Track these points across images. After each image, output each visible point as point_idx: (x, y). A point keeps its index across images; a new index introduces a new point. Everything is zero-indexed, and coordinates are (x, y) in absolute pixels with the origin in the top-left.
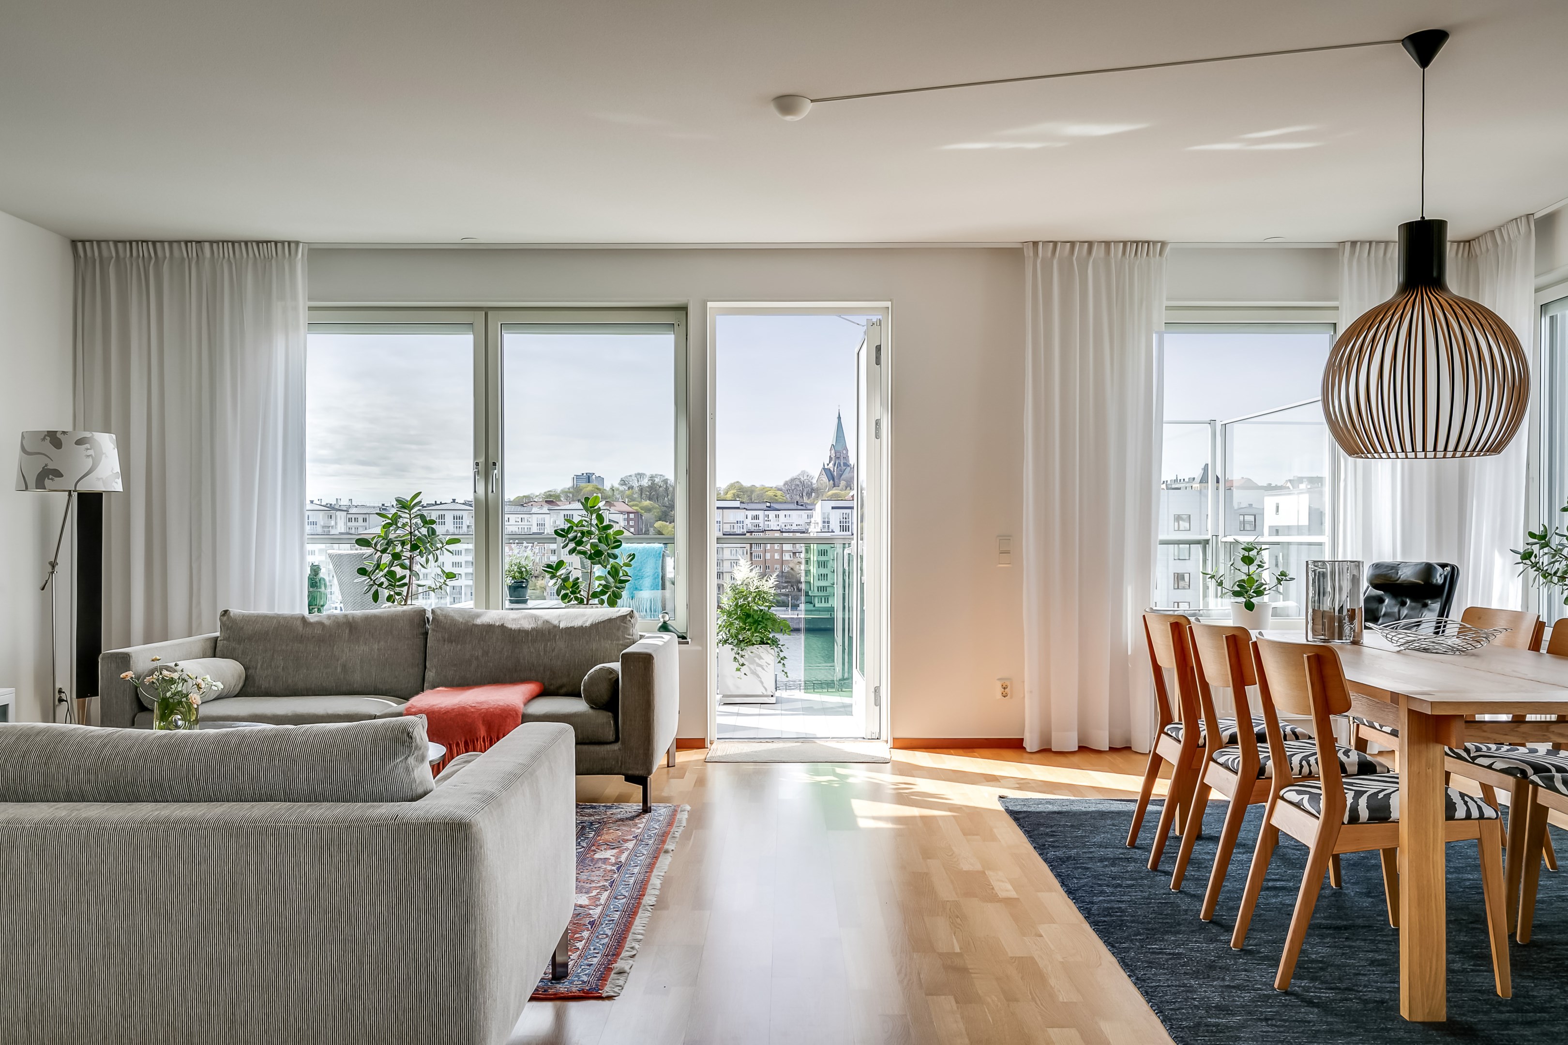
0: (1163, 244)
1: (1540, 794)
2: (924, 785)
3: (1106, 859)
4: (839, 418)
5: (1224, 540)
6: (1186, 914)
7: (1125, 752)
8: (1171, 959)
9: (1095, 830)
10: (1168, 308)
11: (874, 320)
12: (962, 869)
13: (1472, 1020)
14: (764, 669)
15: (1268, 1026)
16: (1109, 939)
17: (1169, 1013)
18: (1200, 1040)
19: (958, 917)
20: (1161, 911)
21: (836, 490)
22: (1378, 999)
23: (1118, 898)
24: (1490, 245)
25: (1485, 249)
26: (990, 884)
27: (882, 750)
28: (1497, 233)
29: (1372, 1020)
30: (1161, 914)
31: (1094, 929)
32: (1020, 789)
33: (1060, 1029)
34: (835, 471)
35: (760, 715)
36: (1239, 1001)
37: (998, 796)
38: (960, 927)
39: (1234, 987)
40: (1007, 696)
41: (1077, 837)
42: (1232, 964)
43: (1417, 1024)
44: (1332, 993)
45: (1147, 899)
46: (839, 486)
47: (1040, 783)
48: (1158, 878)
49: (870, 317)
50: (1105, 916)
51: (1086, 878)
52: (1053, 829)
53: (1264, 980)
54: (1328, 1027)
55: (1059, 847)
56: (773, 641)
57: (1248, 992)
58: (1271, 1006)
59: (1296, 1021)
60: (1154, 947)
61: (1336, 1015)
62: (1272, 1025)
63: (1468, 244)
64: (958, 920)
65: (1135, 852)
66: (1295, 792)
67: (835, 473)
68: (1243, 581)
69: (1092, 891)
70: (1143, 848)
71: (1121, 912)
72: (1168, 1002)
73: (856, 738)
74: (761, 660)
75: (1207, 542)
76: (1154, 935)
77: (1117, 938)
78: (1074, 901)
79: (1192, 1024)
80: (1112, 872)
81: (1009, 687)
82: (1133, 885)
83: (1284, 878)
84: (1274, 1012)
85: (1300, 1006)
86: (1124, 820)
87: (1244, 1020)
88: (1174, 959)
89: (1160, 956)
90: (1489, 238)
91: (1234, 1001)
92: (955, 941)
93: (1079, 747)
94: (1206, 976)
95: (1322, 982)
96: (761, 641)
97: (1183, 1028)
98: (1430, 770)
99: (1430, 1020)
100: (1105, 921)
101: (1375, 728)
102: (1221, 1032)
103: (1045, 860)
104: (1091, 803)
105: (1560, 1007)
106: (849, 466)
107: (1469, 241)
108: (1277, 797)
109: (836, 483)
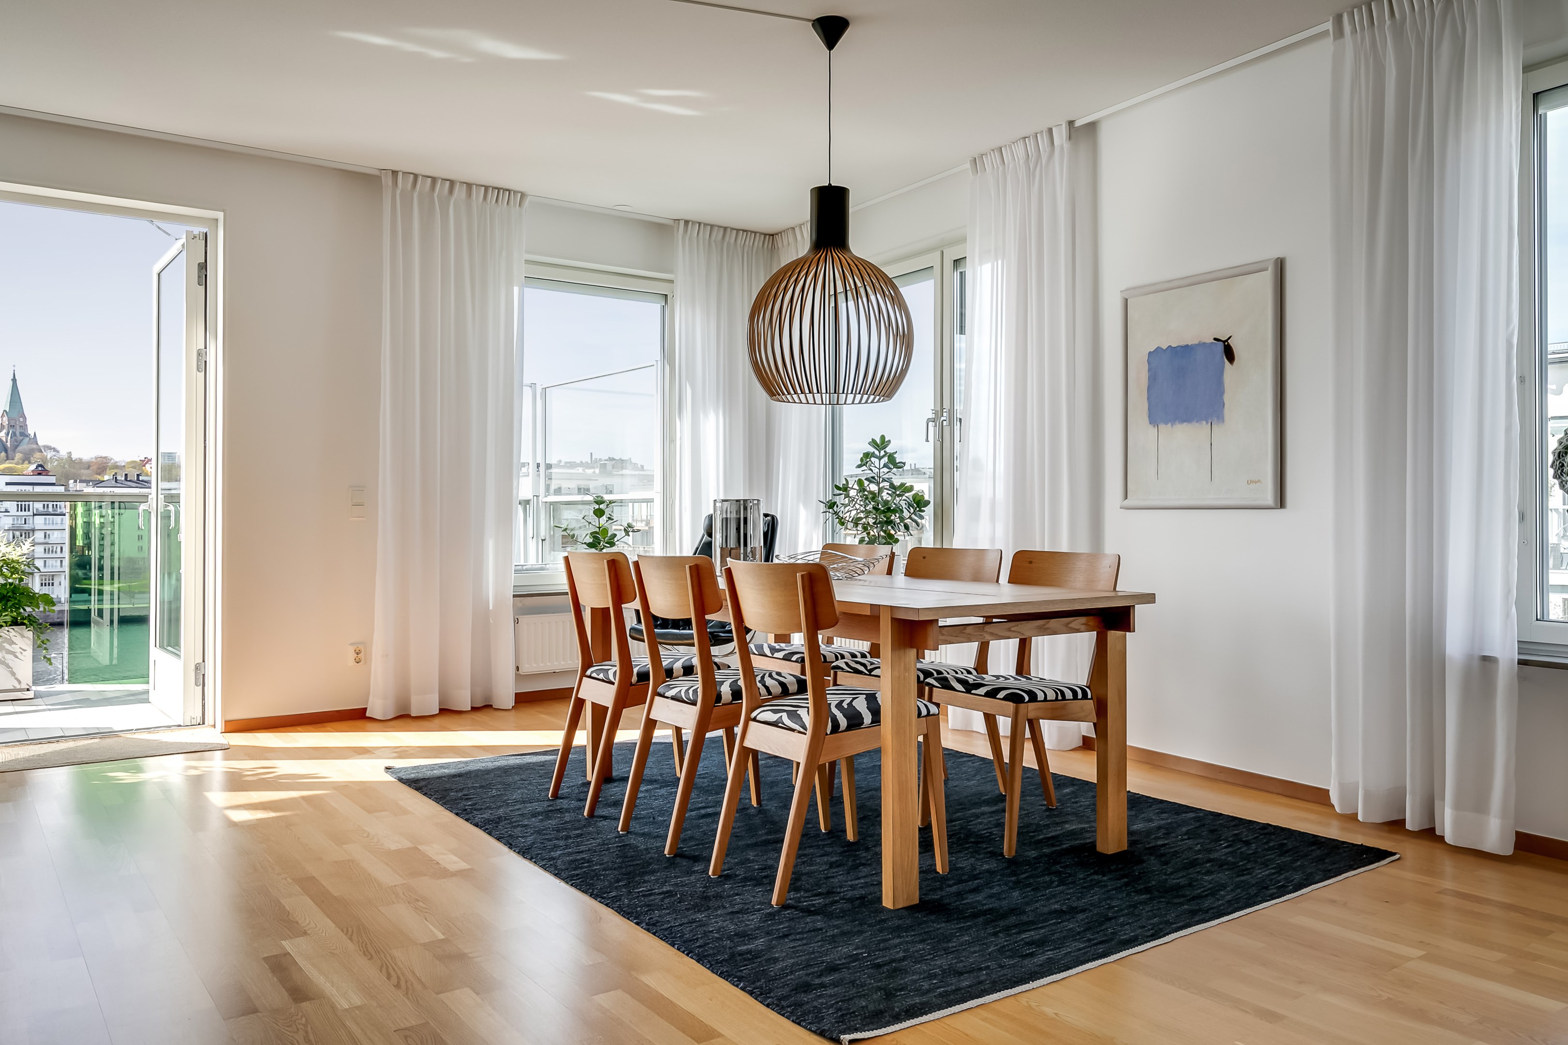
0: (523, 195)
1: (934, 694)
2: (285, 767)
3: (539, 814)
4: (14, 380)
5: (545, 500)
6: (649, 853)
7: (485, 710)
8: (664, 898)
9: (507, 786)
10: (527, 262)
11: (196, 232)
12: (390, 849)
13: (936, 897)
14: (17, 657)
15: (791, 941)
16: (593, 891)
17: (698, 951)
18: (744, 969)
19: (418, 901)
20: (624, 854)
21: (10, 463)
22: (858, 896)
23: (575, 849)
24: (791, 240)
25: (787, 243)
26: (432, 860)
27: (213, 735)
28: (797, 230)
29: (866, 915)
30: (627, 857)
31: (572, 885)
32: (400, 757)
33: (605, 994)
34: (9, 441)
35: (17, 713)
36: (751, 925)
37: (384, 768)
38: (428, 911)
39: (737, 912)
40: (360, 662)
41: (494, 796)
42: (721, 892)
43: (901, 911)
44: (820, 899)
45: (603, 845)
46: (13, 459)
47: (418, 749)
48: (600, 824)
49: (190, 228)
50: (575, 869)
51: (530, 836)
52: (465, 792)
53: (758, 900)
54: (839, 930)
55: (482, 809)
56: (30, 620)
57: (753, 914)
58: (782, 923)
59: (810, 931)
60: (641, 890)
61: (837, 918)
62: (795, 940)
63: (771, 237)
64: (421, 904)
65: (561, 802)
66: (770, 712)
67: (9, 444)
68: (596, 532)
69: (544, 847)
70: (566, 798)
71: (588, 863)
72: (691, 941)
73: (169, 727)
74: (13, 646)
75: (527, 502)
76: (634, 878)
77: (601, 888)
78: (534, 860)
79: (726, 956)
80: (552, 825)
81: (362, 652)
82: (582, 835)
83: (710, 805)
84: (787, 927)
85: (803, 916)
86: (530, 774)
87: (768, 941)
88: (668, 897)
89: (652, 898)
90: (790, 233)
91: (747, 925)
92: (431, 927)
93: (441, 710)
94: (707, 908)
95: (806, 891)
96: (12, 622)
97: (721, 962)
98: (907, 673)
99: (908, 905)
100: (578, 875)
101: (767, 656)
102: (756, 958)
103: (476, 825)
104: (486, 761)
105: (984, 873)
106: (27, 436)
107: (773, 235)
108: (748, 719)
109: (10, 456)
